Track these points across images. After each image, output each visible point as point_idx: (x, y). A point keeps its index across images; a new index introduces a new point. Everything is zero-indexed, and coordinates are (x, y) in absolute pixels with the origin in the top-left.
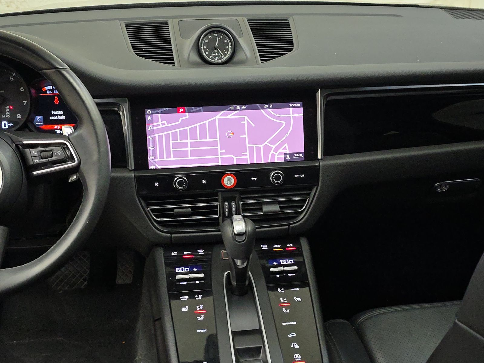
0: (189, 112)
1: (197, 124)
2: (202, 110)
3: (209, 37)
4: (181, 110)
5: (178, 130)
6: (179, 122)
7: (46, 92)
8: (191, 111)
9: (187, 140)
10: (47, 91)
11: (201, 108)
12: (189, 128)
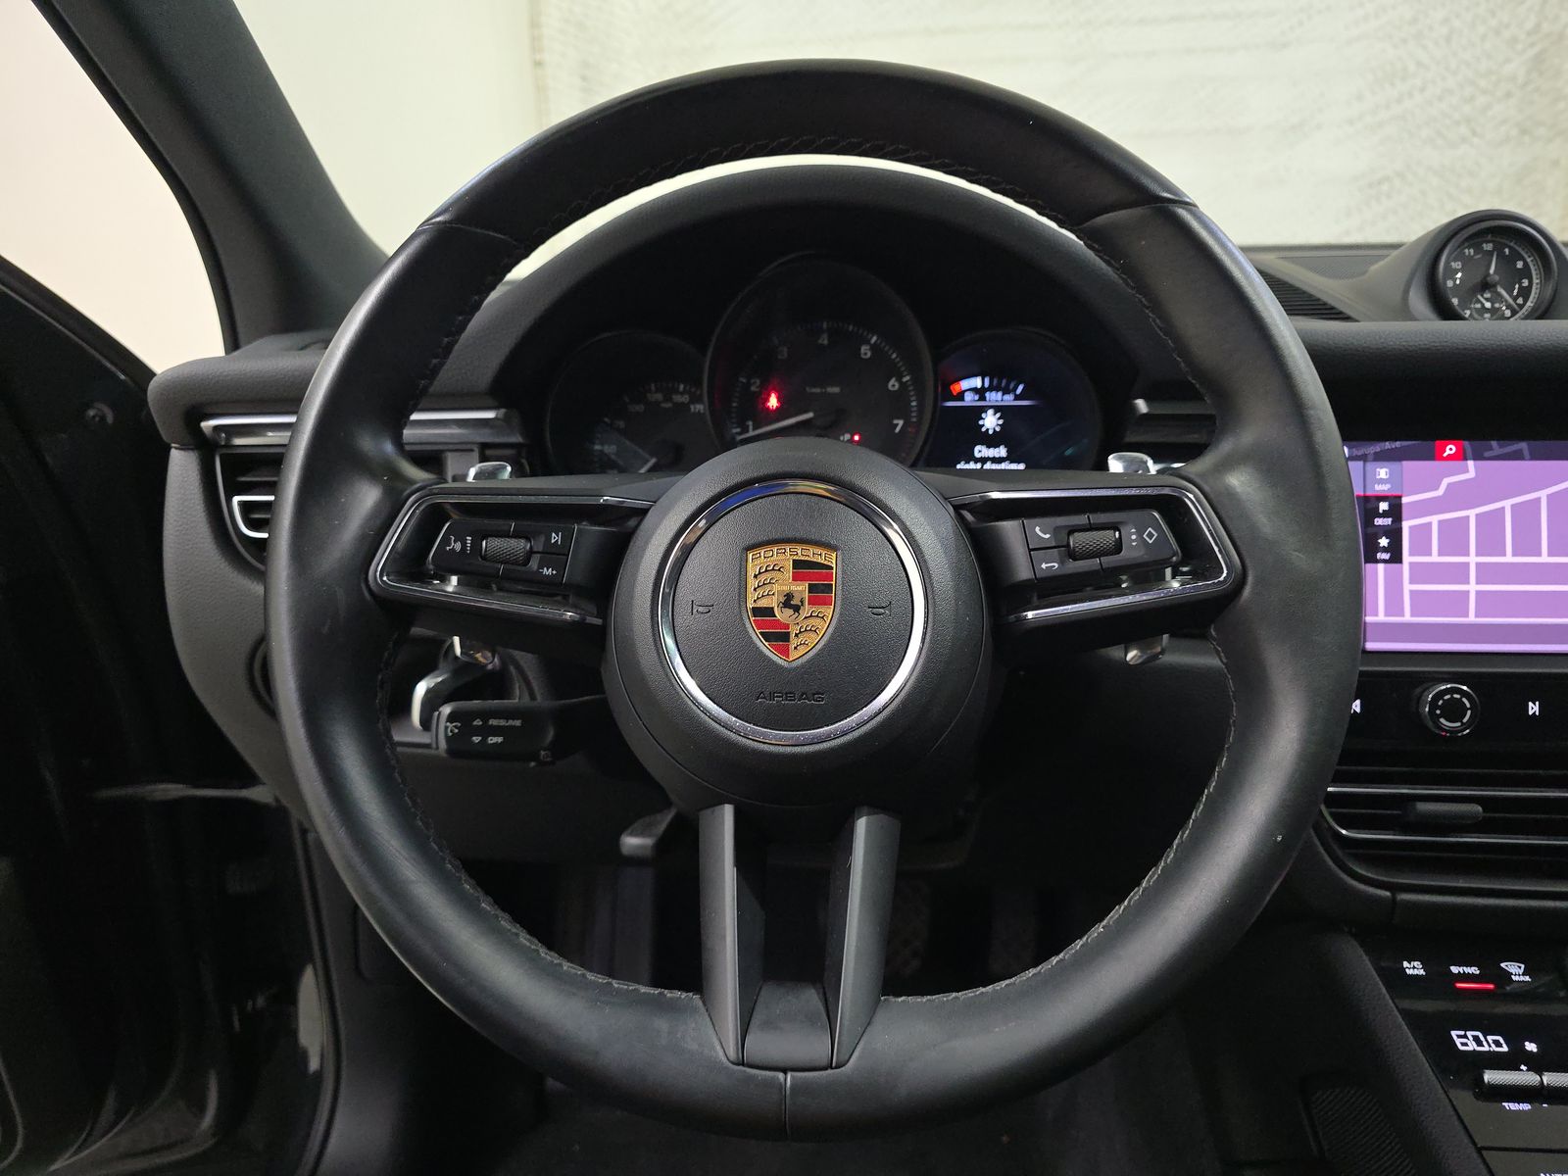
0: (1477, 457)
1: (1506, 501)
2: (1526, 453)
3: (1466, 251)
4: (1450, 449)
5: (1434, 520)
6: (1440, 492)
7: (961, 396)
8: (1486, 454)
9: (1467, 554)
10: (966, 394)
11: (1523, 446)
12: (1477, 515)
